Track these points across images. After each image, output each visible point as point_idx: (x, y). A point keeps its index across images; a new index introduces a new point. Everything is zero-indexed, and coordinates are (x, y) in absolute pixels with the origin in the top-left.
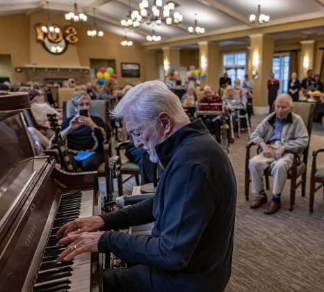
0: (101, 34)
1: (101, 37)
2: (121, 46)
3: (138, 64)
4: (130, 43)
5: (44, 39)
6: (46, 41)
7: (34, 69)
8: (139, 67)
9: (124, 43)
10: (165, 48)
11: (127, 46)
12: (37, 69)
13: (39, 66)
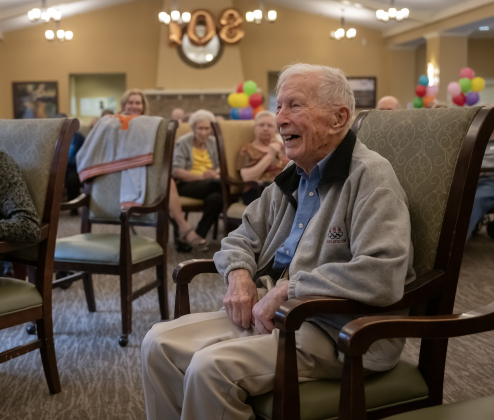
0: (272, 15)
1: (272, 22)
2: (333, 39)
3: (374, 79)
4: (352, 33)
5: (181, 38)
6: (186, 42)
7: (158, 98)
8: (375, 85)
9: (339, 34)
10: (431, 36)
11: (345, 38)
12: (164, 97)
13: (168, 91)
